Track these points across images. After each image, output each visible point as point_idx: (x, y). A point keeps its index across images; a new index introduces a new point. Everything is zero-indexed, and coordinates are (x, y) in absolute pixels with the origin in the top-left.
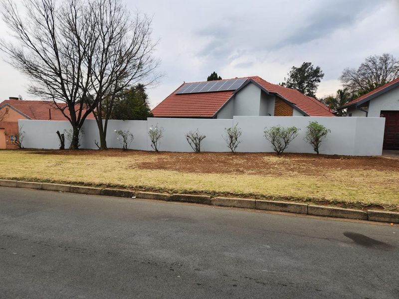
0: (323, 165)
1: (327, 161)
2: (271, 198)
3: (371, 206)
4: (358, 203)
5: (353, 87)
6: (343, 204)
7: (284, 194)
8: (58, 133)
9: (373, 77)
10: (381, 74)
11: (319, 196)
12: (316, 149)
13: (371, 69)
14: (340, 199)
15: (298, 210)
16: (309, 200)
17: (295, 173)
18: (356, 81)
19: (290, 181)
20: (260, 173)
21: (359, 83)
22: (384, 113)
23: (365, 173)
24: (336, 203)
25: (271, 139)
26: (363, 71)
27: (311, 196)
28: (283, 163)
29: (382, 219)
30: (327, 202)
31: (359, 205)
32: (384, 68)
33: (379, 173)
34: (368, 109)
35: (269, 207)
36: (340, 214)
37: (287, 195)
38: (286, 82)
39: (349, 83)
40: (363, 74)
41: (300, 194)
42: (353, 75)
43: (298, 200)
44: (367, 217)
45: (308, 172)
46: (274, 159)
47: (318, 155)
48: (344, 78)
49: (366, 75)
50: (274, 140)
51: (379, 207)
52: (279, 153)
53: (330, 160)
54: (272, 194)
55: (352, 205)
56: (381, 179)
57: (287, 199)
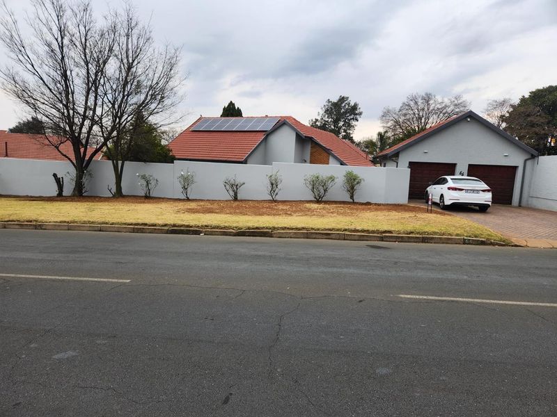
0: (357, 209)
1: (360, 207)
2: (318, 229)
3: (385, 232)
4: (377, 230)
5: (394, 130)
6: (368, 231)
7: (327, 227)
8: (55, 175)
9: (415, 119)
10: (423, 116)
11: (352, 227)
12: (352, 197)
13: (412, 110)
14: (366, 228)
15: (338, 237)
16: (346, 230)
17: (335, 215)
18: (397, 122)
19: (331, 219)
20: (306, 215)
21: (400, 125)
22: (412, 165)
23: (387, 214)
24: (363, 231)
25: (310, 187)
26: (404, 112)
27: (347, 228)
28: (324, 208)
29: (391, 240)
30: (358, 231)
31: (378, 232)
32: (426, 109)
33: (397, 213)
34: (398, 159)
35: (317, 236)
36: (366, 238)
37: (330, 227)
38: (319, 119)
39: (390, 124)
40: (405, 115)
41: (339, 227)
42: (394, 116)
43: (338, 230)
44: (382, 239)
45: (344, 214)
46: (315, 206)
47: (354, 203)
48: (384, 118)
49: (408, 117)
50: (313, 188)
51: (390, 232)
52: (318, 202)
53: (364, 206)
54: (319, 227)
55: (373, 232)
56: (397, 217)
57: (330, 230)
